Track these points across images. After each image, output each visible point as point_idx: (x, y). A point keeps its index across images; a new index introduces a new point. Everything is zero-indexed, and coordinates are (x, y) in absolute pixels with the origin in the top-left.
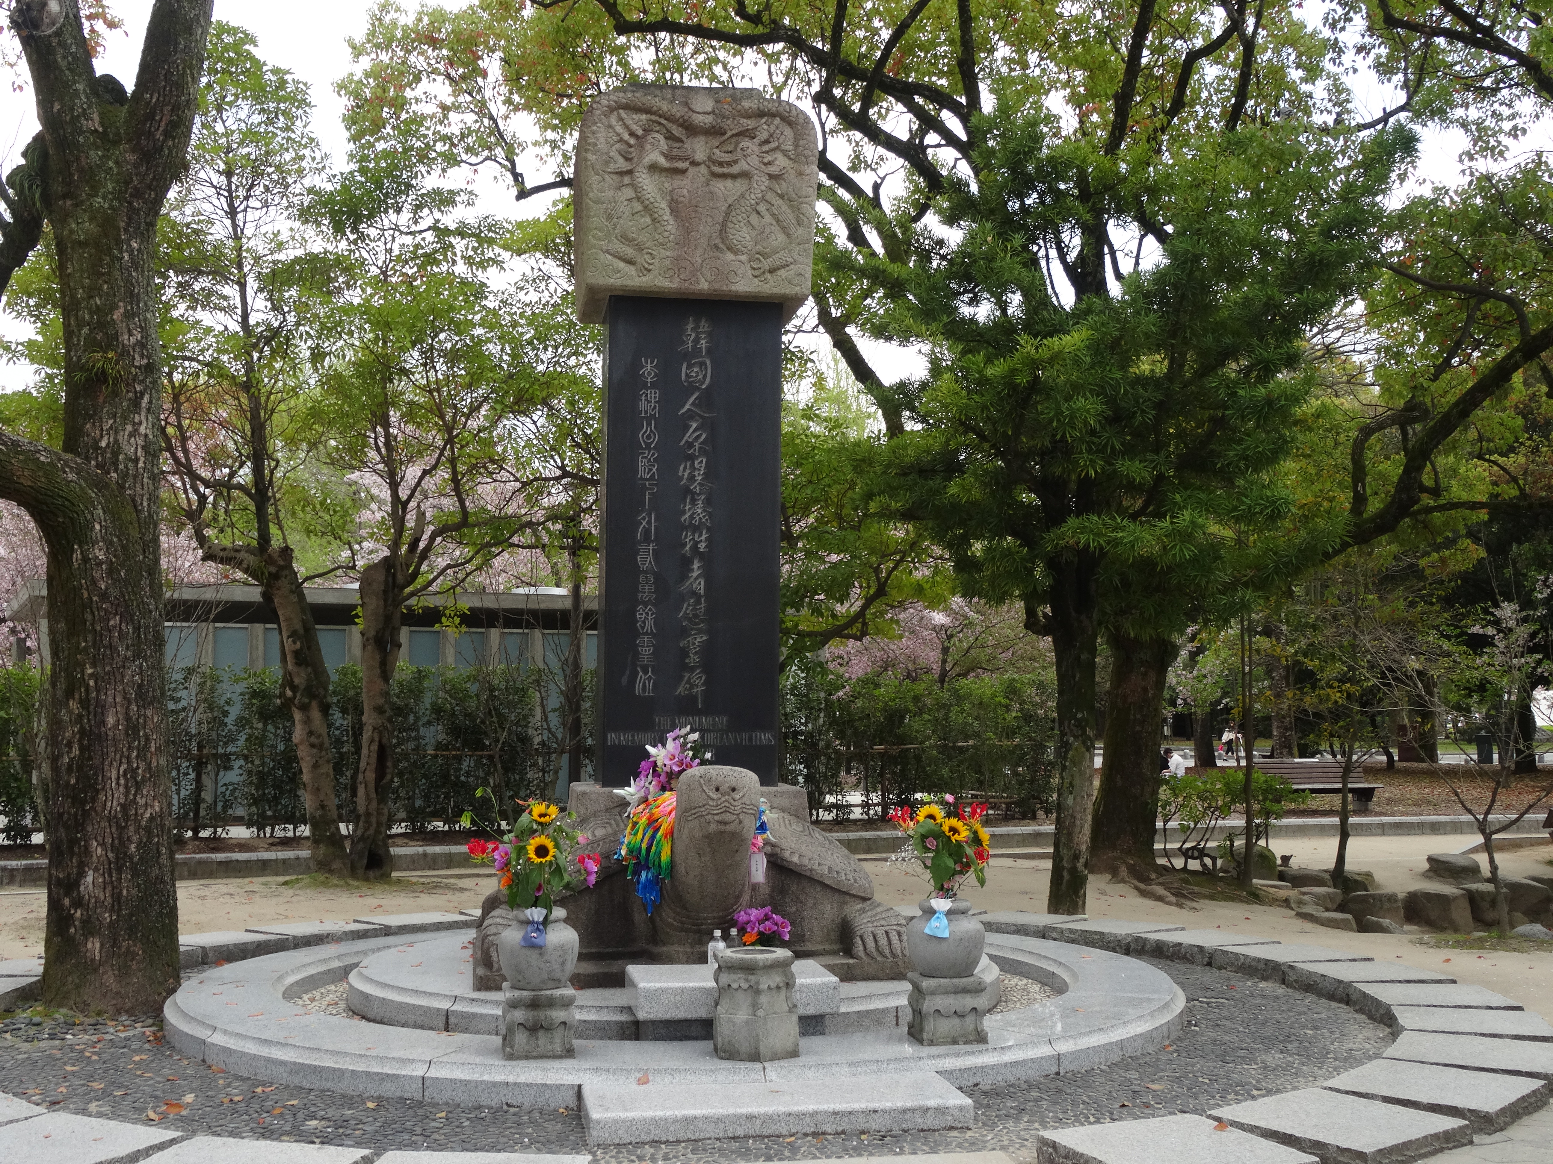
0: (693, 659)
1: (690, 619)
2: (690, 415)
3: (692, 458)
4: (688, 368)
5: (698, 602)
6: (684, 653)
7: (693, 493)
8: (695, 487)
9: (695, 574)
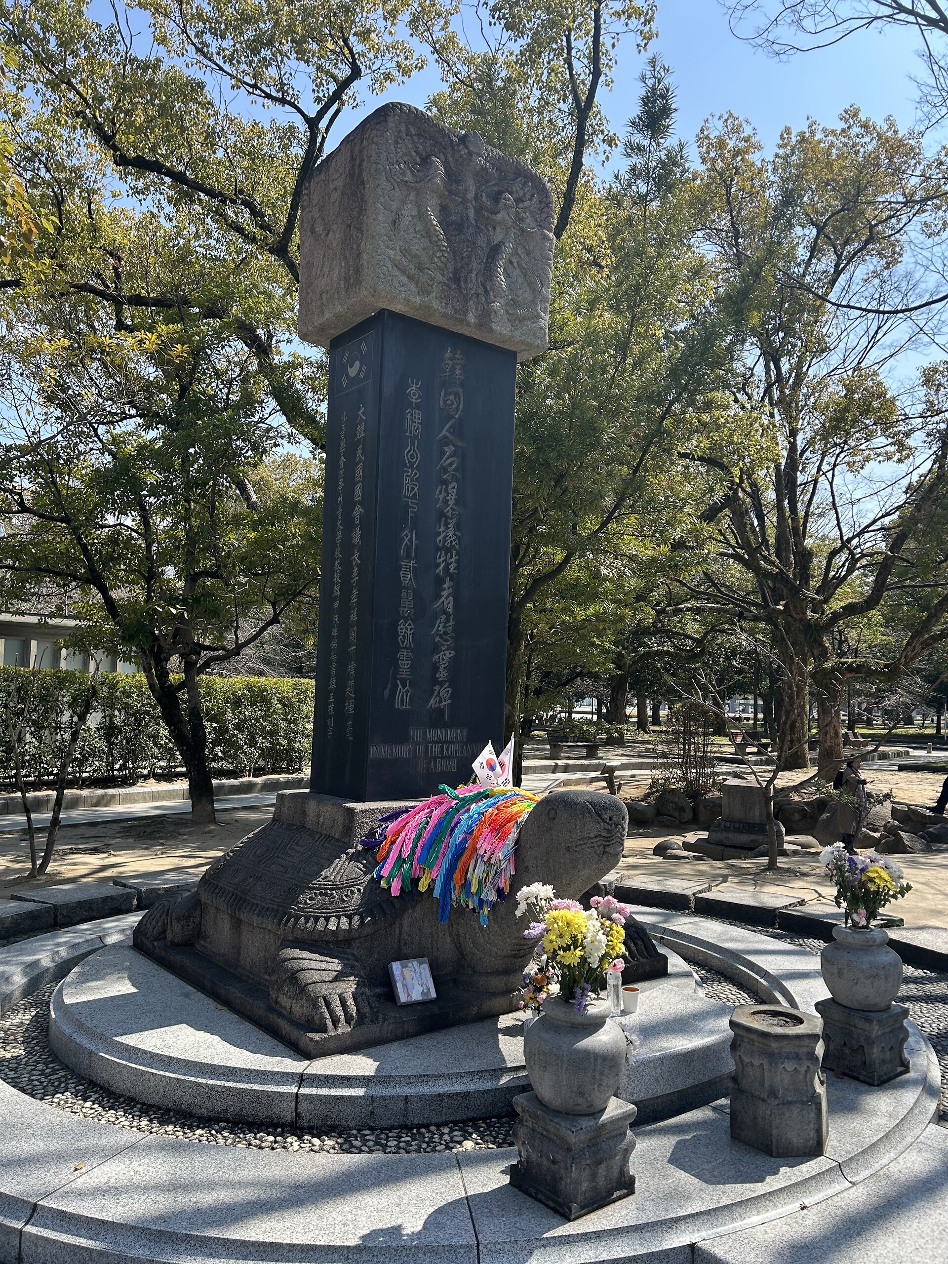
0: (442, 674)
1: (441, 637)
2: (446, 442)
3: (445, 483)
4: (446, 394)
5: (447, 621)
6: (435, 668)
7: (447, 517)
8: (448, 511)
9: (445, 593)
